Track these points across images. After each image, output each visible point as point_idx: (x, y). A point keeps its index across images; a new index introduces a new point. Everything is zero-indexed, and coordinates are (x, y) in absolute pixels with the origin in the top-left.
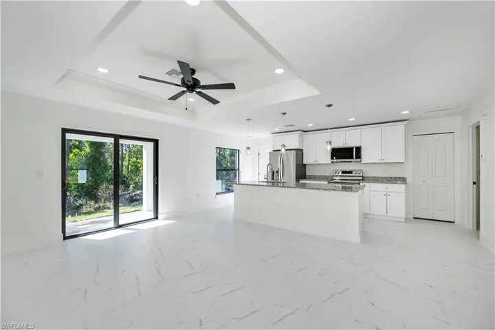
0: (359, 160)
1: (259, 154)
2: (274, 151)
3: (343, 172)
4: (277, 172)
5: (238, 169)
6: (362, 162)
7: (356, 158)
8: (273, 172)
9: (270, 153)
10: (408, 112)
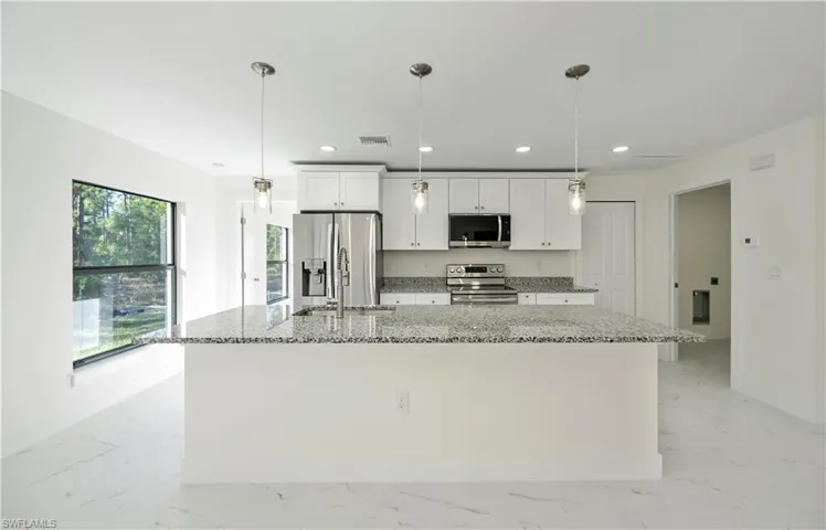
0: (504, 243)
1: (242, 221)
2: (303, 212)
3: (468, 270)
4: (322, 272)
5: (174, 263)
6: (511, 248)
7: (502, 240)
8: (306, 273)
9: (294, 215)
10: (625, 148)
